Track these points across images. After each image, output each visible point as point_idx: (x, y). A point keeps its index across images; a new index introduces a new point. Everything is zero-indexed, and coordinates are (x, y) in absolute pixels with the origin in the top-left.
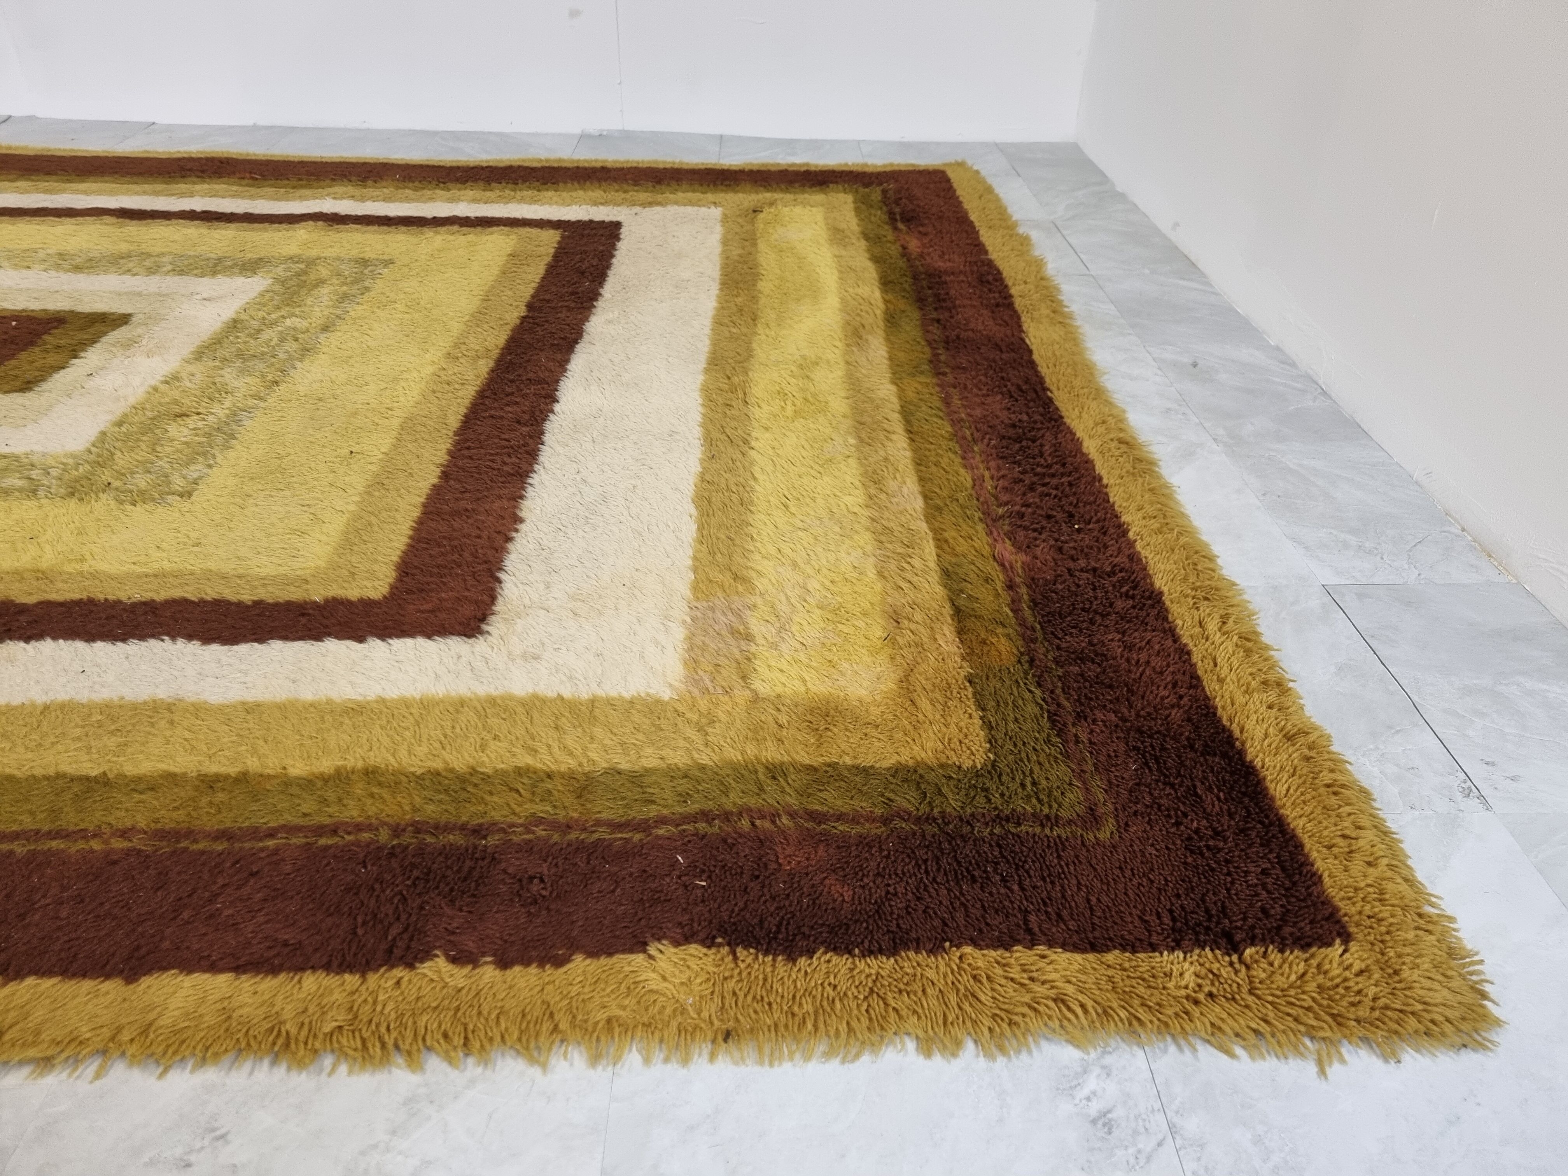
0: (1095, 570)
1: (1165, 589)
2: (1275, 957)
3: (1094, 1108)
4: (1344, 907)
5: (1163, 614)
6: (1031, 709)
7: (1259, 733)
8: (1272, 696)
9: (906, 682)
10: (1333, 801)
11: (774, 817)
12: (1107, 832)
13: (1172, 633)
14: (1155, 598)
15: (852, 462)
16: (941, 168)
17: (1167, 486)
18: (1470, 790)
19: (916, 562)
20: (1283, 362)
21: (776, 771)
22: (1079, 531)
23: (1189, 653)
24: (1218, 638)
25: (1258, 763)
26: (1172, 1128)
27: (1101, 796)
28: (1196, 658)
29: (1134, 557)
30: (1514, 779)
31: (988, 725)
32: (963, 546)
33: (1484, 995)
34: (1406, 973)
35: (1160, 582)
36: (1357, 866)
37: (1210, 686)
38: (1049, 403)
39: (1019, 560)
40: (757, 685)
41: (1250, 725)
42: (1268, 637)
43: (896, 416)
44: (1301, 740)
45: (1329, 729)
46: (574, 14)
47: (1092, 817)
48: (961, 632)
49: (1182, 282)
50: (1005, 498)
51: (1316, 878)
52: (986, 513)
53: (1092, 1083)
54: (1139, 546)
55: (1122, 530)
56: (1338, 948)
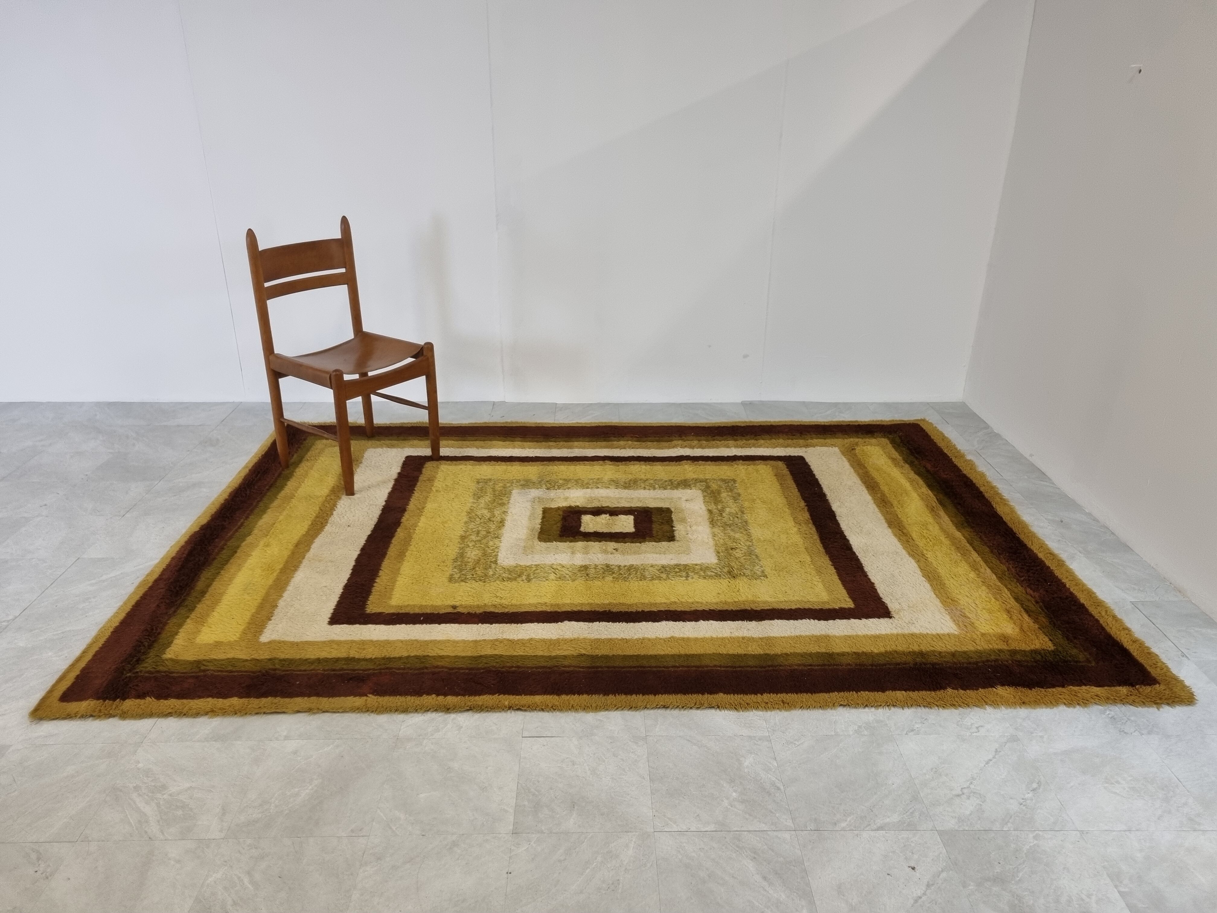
0: (1061, 597)
1: (1085, 603)
2: (1144, 688)
3: (1110, 716)
4: (1157, 678)
5: (1087, 610)
6: (1060, 636)
7: (1126, 640)
8: (1127, 632)
9: (1022, 629)
10: (1149, 656)
11: (1007, 661)
12: (1093, 664)
13: (1091, 615)
14: (1082, 606)
15: (963, 562)
16: (916, 422)
17: (1071, 569)
18: (1184, 655)
19: (1004, 595)
20: (1094, 520)
21: (1000, 651)
22: (1050, 585)
23: (1099, 621)
24: (1106, 617)
25: (1127, 648)
26: (1129, 719)
27: (1089, 656)
28: (1101, 622)
29: (1071, 593)
30: (1195, 653)
31: (1050, 640)
32: (1016, 590)
33: (1193, 695)
34: (1174, 689)
35: (1082, 601)
36: (1158, 669)
37: (1108, 629)
38: (1018, 539)
39: (1036, 594)
40: (980, 630)
41: (1122, 639)
42: (1119, 617)
43: (968, 545)
44: (1138, 643)
45: (1144, 640)
46: (745, 356)
47: (1088, 661)
48: (1029, 616)
49: (1042, 482)
50: (1022, 574)
51: (1149, 673)
52: (1018, 580)
53: (1108, 712)
54: (1072, 590)
55: (1064, 585)
56: (1158, 685)
